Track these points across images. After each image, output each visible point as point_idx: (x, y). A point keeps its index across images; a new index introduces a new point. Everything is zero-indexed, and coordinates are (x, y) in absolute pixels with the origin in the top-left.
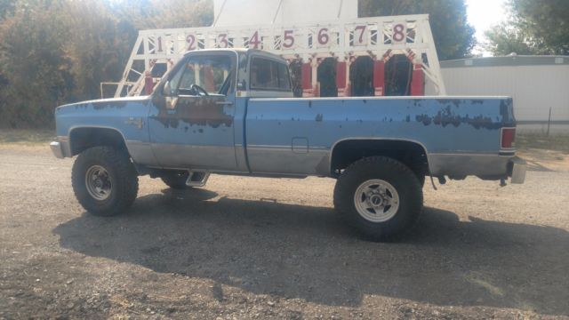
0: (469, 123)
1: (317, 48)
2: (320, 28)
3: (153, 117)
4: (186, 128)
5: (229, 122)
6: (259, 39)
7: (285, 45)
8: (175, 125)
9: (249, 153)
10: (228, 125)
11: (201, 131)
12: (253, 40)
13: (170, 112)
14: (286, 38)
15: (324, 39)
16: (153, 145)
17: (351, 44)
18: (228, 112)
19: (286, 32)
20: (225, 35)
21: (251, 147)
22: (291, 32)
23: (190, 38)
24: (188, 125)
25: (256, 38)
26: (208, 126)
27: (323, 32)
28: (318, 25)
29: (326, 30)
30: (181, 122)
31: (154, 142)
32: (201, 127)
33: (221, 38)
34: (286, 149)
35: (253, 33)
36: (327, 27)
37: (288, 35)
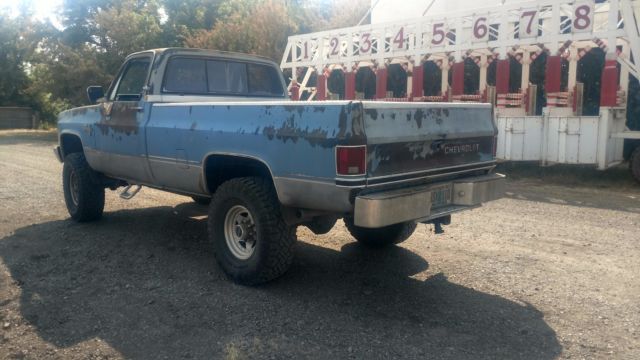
0: (306, 139)
1: (473, 43)
2: (476, 18)
6: (405, 37)
7: (434, 42)
12: (398, 38)
14: (435, 33)
15: (481, 32)
17: (516, 36)
19: (436, 26)
20: (368, 35)
22: (442, 25)
23: (334, 41)
25: (402, 36)
27: (481, 23)
28: (474, 15)
29: (484, 19)
33: (365, 38)
35: (398, 30)
36: (486, 16)
37: (438, 29)
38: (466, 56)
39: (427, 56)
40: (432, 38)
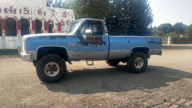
1: (38, 16)
2: (39, 9)
3: (79, 42)
4: (91, 46)
5: (105, 43)
7: (24, 13)
8: (87, 45)
9: (110, 53)
10: (105, 44)
11: (96, 46)
13: (84, 40)
14: (25, 10)
15: (40, 13)
16: (78, 52)
18: (104, 40)
19: (25, 8)
21: (111, 51)
22: (27, 8)
24: (92, 45)
25: (11, 9)
26: (98, 45)
27: (40, 10)
30: (89, 44)
31: (79, 51)
32: (96, 45)
34: (120, 51)
35: (10, 7)
36: (41, 9)
37: (26, 9)
38: (36, 19)
39: (22, 17)
40: (24, 12)
